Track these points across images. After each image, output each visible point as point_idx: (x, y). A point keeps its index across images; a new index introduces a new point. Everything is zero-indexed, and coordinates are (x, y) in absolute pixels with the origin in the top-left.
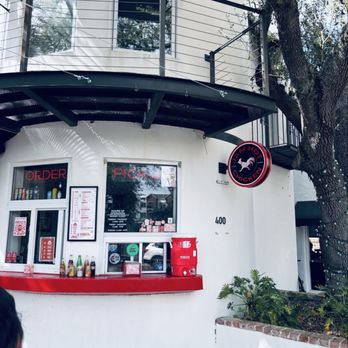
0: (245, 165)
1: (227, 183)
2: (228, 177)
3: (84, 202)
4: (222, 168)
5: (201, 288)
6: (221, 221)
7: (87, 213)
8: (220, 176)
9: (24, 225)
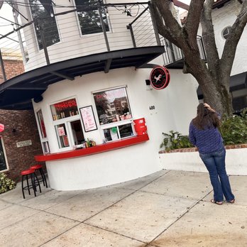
0: (158, 79)
1: (151, 89)
2: (151, 86)
3: (87, 113)
4: (148, 82)
5: (148, 139)
6: (152, 108)
7: (90, 118)
8: (147, 87)
9: (63, 130)
